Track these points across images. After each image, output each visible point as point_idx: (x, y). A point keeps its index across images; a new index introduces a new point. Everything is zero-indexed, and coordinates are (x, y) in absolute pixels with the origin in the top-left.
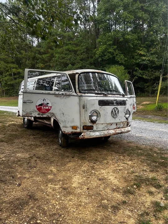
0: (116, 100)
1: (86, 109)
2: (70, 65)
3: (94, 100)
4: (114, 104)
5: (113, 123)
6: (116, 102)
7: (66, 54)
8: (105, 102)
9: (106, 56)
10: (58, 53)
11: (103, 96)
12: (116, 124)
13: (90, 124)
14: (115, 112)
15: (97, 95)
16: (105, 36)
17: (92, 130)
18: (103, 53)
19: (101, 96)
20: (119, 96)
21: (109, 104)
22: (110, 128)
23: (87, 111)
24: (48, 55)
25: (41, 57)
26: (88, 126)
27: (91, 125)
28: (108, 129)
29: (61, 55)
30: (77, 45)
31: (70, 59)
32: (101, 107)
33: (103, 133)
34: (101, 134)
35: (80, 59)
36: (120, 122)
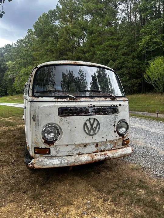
0: (94, 106)
1: (37, 121)
2: (111, 61)
3: (49, 107)
4: (89, 112)
5: (88, 144)
6: (94, 109)
7: (107, 50)
8: (70, 110)
9: (151, 47)
10: (99, 50)
11: (68, 100)
12: (95, 145)
13: (44, 146)
14: (92, 125)
15: (56, 100)
16: (150, 25)
17: (49, 155)
18: (147, 44)
19: (64, 101)
20: (103, 99)
21: (79, 113)
22: (82, 152)
23: (38, 124)
24: (90, 53)
25: (84, 57)
26: (41, 148)
27: (47, 147)
28: (79, 154)
29: (102, 52)
30: (119, 39)
31: (111, 55)
32: (62, 118)
33: (66, 161)
34: (63, 162)
35: (122, 53)
36: (106, 142)
